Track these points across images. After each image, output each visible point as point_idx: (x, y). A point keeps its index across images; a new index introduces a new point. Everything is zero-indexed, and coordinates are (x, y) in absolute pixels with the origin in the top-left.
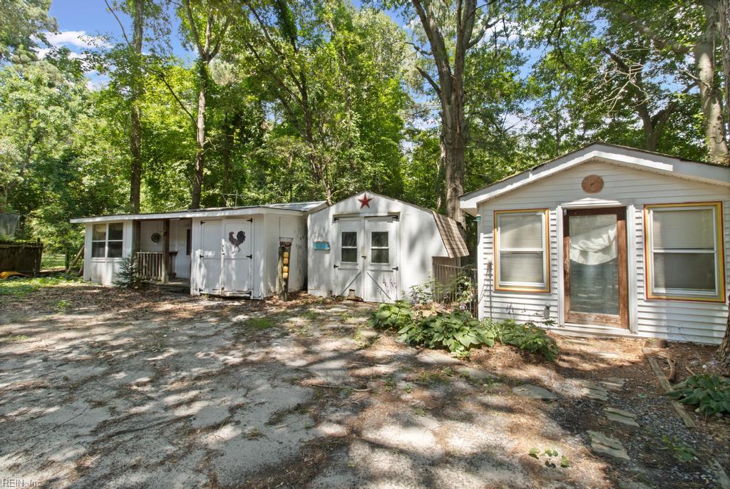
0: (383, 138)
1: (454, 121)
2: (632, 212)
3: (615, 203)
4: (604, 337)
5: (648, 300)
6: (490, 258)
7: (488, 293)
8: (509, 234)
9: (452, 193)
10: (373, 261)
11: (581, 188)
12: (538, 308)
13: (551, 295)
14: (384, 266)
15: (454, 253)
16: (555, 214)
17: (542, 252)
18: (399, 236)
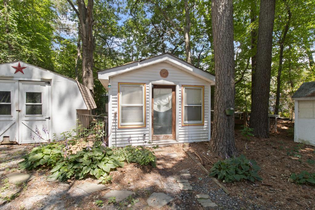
0: (37, 33)
1: (88, 34)
2: (178, 88)
3: (172, 83)
4: (167, 145)
5: (183, 126)
6: (116, 110)
7: (114, 131)
8: (126, 96)
9: (86, 74)
10: (27, 114)
11: (159, 75)
12: (140, 135)
13: (146, 128)
14: (38, 117)
15: (90, 107)
16: (148, 87)
17: (142, 106)
18: (51, 95)
